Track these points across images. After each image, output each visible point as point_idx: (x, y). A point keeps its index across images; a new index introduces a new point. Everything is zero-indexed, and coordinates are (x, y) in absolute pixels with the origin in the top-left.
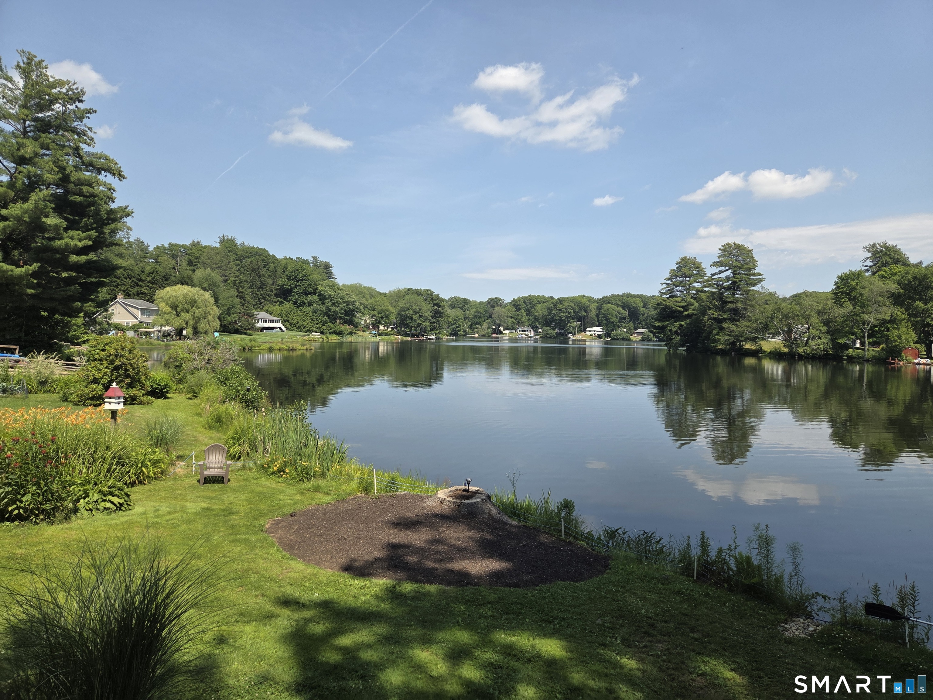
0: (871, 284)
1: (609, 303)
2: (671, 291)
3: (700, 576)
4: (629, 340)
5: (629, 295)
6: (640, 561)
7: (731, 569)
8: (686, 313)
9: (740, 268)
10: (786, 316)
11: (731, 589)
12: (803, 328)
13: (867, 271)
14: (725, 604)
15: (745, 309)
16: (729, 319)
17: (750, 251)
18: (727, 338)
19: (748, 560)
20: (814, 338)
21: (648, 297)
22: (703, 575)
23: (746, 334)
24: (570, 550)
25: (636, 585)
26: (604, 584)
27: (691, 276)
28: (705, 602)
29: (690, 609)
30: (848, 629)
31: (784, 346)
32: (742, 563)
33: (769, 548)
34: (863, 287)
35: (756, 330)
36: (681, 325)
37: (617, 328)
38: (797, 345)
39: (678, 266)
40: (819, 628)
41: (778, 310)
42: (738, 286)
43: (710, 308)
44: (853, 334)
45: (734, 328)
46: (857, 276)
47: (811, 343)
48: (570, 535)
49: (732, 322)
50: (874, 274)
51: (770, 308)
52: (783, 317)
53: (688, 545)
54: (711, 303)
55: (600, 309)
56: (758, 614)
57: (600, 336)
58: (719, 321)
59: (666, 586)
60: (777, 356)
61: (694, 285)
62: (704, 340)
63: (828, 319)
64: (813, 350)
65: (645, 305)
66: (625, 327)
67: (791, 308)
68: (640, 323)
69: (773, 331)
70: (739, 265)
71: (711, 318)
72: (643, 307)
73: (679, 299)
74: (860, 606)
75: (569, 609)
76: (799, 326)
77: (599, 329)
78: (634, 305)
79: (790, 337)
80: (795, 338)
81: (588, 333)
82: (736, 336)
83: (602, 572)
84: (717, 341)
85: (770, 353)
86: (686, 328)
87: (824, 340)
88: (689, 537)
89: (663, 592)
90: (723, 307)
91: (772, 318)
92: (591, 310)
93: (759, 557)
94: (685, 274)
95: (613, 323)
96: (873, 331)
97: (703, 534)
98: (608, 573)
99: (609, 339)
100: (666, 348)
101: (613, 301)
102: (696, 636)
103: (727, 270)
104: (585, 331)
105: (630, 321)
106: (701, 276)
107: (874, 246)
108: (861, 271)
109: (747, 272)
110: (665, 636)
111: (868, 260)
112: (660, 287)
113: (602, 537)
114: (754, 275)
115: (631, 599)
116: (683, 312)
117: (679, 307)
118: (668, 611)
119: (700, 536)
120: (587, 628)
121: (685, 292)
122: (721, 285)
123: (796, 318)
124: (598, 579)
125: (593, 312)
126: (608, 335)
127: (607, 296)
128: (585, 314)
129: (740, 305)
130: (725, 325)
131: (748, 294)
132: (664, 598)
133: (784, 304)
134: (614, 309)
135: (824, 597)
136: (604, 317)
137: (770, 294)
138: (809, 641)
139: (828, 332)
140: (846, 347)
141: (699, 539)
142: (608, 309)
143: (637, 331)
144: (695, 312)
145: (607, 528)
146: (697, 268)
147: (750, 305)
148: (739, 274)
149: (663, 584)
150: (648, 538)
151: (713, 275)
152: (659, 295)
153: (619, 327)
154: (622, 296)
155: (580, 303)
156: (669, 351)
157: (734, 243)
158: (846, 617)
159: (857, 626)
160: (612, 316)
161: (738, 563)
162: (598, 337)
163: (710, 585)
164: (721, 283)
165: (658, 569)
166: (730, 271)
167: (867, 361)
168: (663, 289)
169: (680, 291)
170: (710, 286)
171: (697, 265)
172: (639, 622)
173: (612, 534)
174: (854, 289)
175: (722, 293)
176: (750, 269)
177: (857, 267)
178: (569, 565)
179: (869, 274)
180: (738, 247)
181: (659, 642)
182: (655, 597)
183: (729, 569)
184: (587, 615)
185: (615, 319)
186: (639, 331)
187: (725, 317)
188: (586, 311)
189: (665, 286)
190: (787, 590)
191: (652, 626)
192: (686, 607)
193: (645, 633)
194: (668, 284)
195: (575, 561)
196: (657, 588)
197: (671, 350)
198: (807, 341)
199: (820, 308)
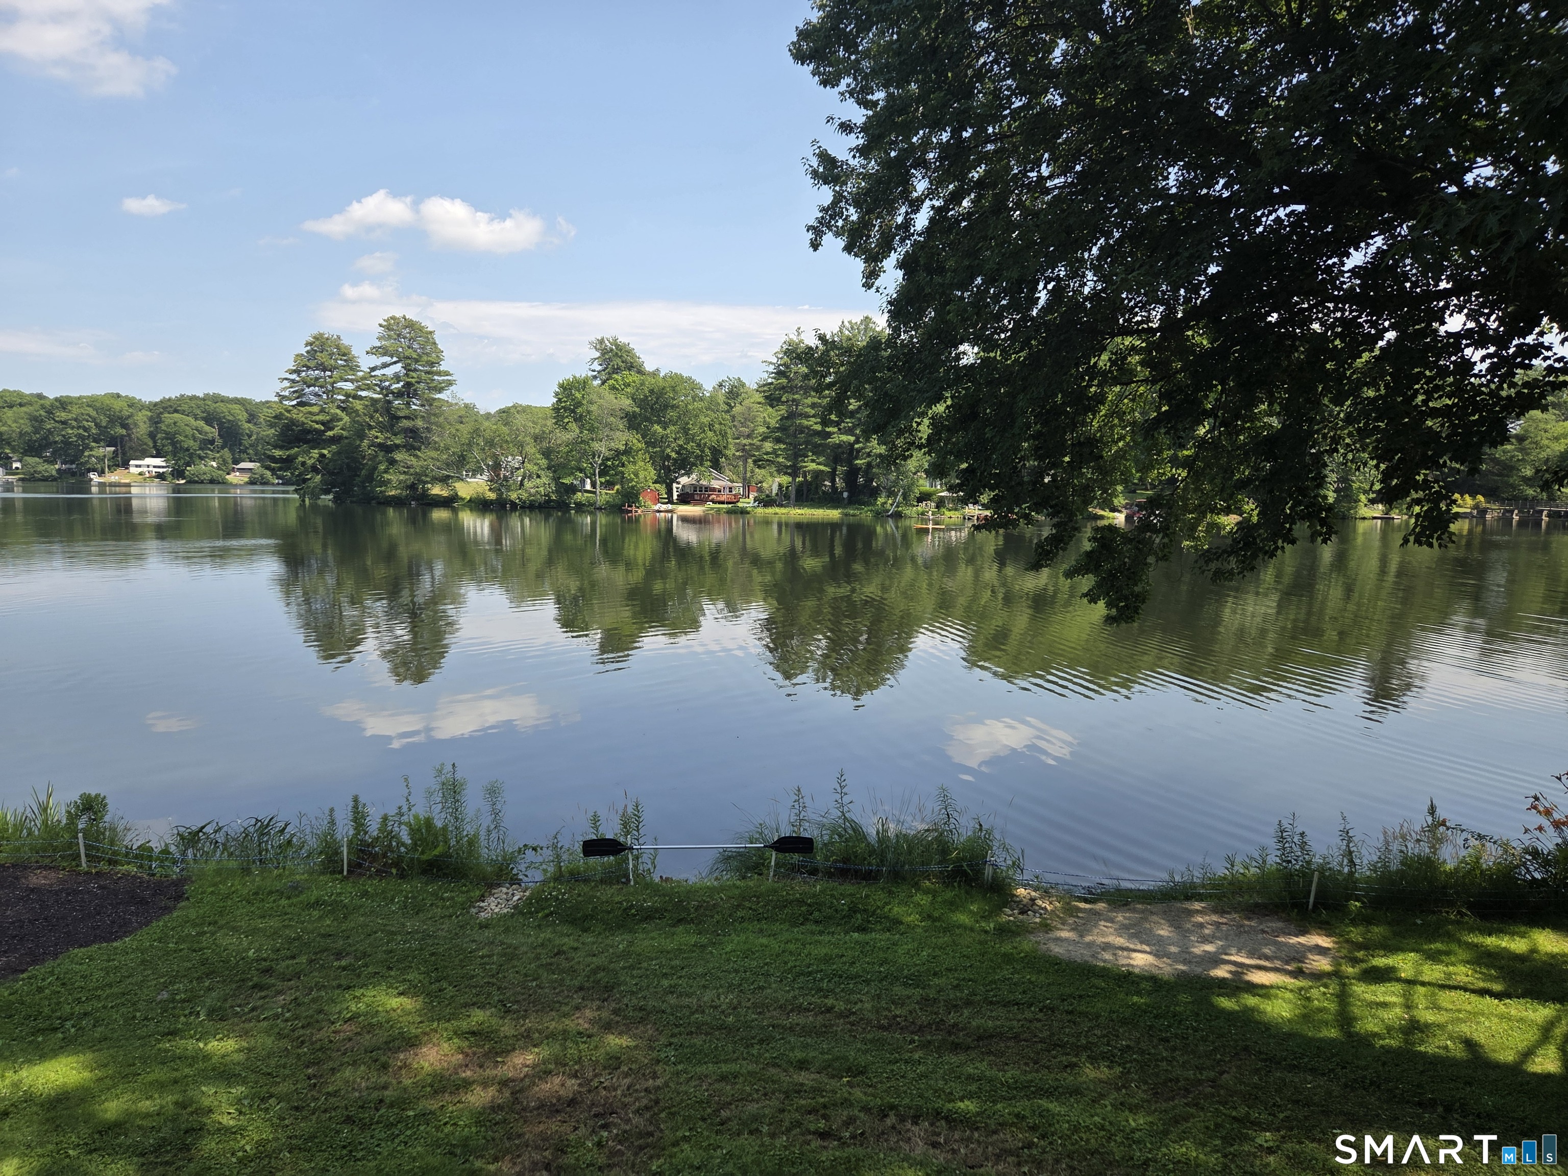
0: (600, 398)
1: (176, 411)
2: (300, 394)
3: (356, 868)
4: (224, 483)
5: (217, 399)
6: (246, 871)
7: (403, 844)
8: (330, 433)
9: (417, 361)
10: (491, 443)
11: (402, 876)
12: (515, 461)
13: (595, 377)
14: (392, 900)
15: (428, 430)
16: (404, 446)
17: (431, 333)
18: (402, 477)
19: (429, 822)
20: (530, 477)
21: (257, 404)
22: (360, 865)
23: (432, 470)
24: (100, 887)
25: (238, 912)
26: (173, 929)
27: (335, 368)
28: (361, 906)
29: (335, 923)
30: (562, 884)
31: (490, 490)
32: (419, 830)
33: (458, 797)
34: (591, 402)
35: (448, 465)
36: (323, 456)
37: (197, 461)
38: (509, 489)
39: (309, 348)
40: (527, 894)
41: (476, 432)
42: (415, 390)
43: (370, 428)
44: (581, 471)
45: (413, 461)
46: (582, 384)
47: (528, 484)
48: (99, 859)
49: (408, 450)
50: (603, 383)
51: (465, 430)
52: (485, 444)
53: (332, 822)
54: (372, 417)
55: (157, 423)
56: (443, 899)
57: (161, 476)
58: (388, 449)
59: (294, 900)
60: (480, 505)
61: (339, 385)
62: (363, 482)
63: (548, 448)
64: (531, 495)
65: (252, 418)
66: (214, 459)
67: (497, 430)
68: (245, 452)
69: (472, 466)
70: (415, 356)
71: (373, 444)
72: (249, 422)
73: (315, 409)
74: (578, 848)
75: (99, 992)
76: (510, 458)
77: (158, 461)
78: (231, 418)
79: (498, 475)
80: (505, 477)
81: (133, 470)
82: (416, 474)
83: (167, 910)
84: (386, 483)
85: (470, 500)
86: (331, 460)
87: (545, 480)
88: (332, 810)
89: (289, 910)
90: (392, 426)
91: (470, 444)
92: (136, 425)
93: (443, 815)
94: (322, 364)
95: (187, 450)
96: (606, 466)
97: (356, 800)
98: (182, 908)
99: (183, 482)
100: (296, 496)
101: (185, 407)
102: (343, 963)
103: (395, 363)
104: (126, 465)
105: (223, 448)
106: (351, 369)
107: (601, 341)
108: (587, 377)
109: (427, 369)
110: (290, 980)
111: (596, 362)
112: (278, 386)
113: (173, 848)
114: (439, 373)
115: (227, 940)
116: (325, 431)
117: (317, 423)
118: (298, 938)
119: (352, 804)
120: (138, 1014)
121: (325, 396)
122: (387, 388)
123: (505, 446)
124: (161, 924)
125: (142, 428)
126: (178, 473)
127: (170, 400)
128: (124, 432)
129: (420, 423)
130: (399, 456)
131: (431, 405)
132: (290, 920)
133: (486, 424)
134: (189, 424)
135: (534, 849)
136: (167, 439)
137: (466, 406)
138: (513, 915)
139: (549, 468)
140: (572, 489)
141: (350, 808)
142: (175, 423)
143: (239, 466)
144: (345, 433)
145: (181, 829)
146: (344, 355)
147: (436, 424)
148: (415, 370)
149: (289, 898)
150: (263, 828)
151: (373, 369)
152: (276, 399)
153: (201, 458)
154: (204, 400)
155: (109, 410)
156: (304, 501)
157: (404, 317)
158: (560, 867)
159: (575, 877)
160: (186, 436)
161: (413, 832)
162: (157, 477)
163: (371, 876)
164: (387, 384)
165: (280, 875)
166: (400, 365)
167: (600, 509)
168: (284, 389)
169: (316, 395)
170: (368, 388)
171: (343, 350)
172: (243, 973)
173: (191, 839)
174: (579, 404)
175: (389, 402)
176: (432, 364)
177: (583, 371)
178: (99, 914)
179: (597, 382)
180: (411, 325)
181: (280, 993)
182: (274, 923)
183: (401, 843)
184: (139, 992)
185: (191, 443)
186: (243, 465)
187: (397, 442)
188: (124, 426)
189: (286, 384)
190: (484, 852)
191: (267, 971)
192: (328, 922)
193: (254, 987)
194: (293, 381)
195: (110, 904)
196: (278, 906)
197: (307, 500)
198: (522, 481)
199: (537, 431)
